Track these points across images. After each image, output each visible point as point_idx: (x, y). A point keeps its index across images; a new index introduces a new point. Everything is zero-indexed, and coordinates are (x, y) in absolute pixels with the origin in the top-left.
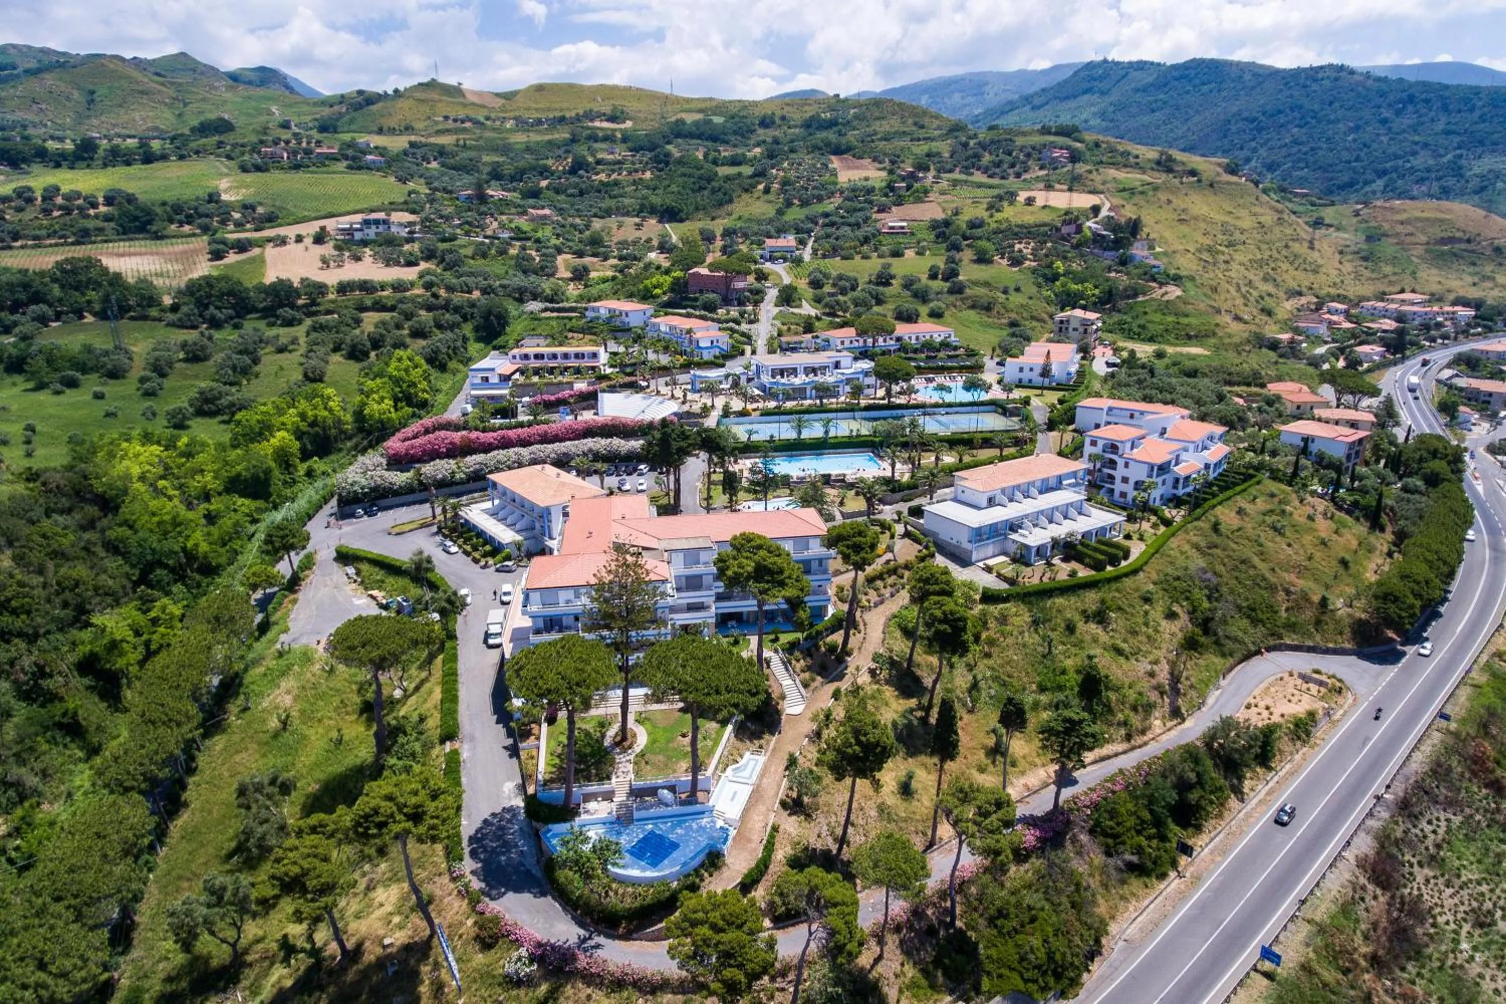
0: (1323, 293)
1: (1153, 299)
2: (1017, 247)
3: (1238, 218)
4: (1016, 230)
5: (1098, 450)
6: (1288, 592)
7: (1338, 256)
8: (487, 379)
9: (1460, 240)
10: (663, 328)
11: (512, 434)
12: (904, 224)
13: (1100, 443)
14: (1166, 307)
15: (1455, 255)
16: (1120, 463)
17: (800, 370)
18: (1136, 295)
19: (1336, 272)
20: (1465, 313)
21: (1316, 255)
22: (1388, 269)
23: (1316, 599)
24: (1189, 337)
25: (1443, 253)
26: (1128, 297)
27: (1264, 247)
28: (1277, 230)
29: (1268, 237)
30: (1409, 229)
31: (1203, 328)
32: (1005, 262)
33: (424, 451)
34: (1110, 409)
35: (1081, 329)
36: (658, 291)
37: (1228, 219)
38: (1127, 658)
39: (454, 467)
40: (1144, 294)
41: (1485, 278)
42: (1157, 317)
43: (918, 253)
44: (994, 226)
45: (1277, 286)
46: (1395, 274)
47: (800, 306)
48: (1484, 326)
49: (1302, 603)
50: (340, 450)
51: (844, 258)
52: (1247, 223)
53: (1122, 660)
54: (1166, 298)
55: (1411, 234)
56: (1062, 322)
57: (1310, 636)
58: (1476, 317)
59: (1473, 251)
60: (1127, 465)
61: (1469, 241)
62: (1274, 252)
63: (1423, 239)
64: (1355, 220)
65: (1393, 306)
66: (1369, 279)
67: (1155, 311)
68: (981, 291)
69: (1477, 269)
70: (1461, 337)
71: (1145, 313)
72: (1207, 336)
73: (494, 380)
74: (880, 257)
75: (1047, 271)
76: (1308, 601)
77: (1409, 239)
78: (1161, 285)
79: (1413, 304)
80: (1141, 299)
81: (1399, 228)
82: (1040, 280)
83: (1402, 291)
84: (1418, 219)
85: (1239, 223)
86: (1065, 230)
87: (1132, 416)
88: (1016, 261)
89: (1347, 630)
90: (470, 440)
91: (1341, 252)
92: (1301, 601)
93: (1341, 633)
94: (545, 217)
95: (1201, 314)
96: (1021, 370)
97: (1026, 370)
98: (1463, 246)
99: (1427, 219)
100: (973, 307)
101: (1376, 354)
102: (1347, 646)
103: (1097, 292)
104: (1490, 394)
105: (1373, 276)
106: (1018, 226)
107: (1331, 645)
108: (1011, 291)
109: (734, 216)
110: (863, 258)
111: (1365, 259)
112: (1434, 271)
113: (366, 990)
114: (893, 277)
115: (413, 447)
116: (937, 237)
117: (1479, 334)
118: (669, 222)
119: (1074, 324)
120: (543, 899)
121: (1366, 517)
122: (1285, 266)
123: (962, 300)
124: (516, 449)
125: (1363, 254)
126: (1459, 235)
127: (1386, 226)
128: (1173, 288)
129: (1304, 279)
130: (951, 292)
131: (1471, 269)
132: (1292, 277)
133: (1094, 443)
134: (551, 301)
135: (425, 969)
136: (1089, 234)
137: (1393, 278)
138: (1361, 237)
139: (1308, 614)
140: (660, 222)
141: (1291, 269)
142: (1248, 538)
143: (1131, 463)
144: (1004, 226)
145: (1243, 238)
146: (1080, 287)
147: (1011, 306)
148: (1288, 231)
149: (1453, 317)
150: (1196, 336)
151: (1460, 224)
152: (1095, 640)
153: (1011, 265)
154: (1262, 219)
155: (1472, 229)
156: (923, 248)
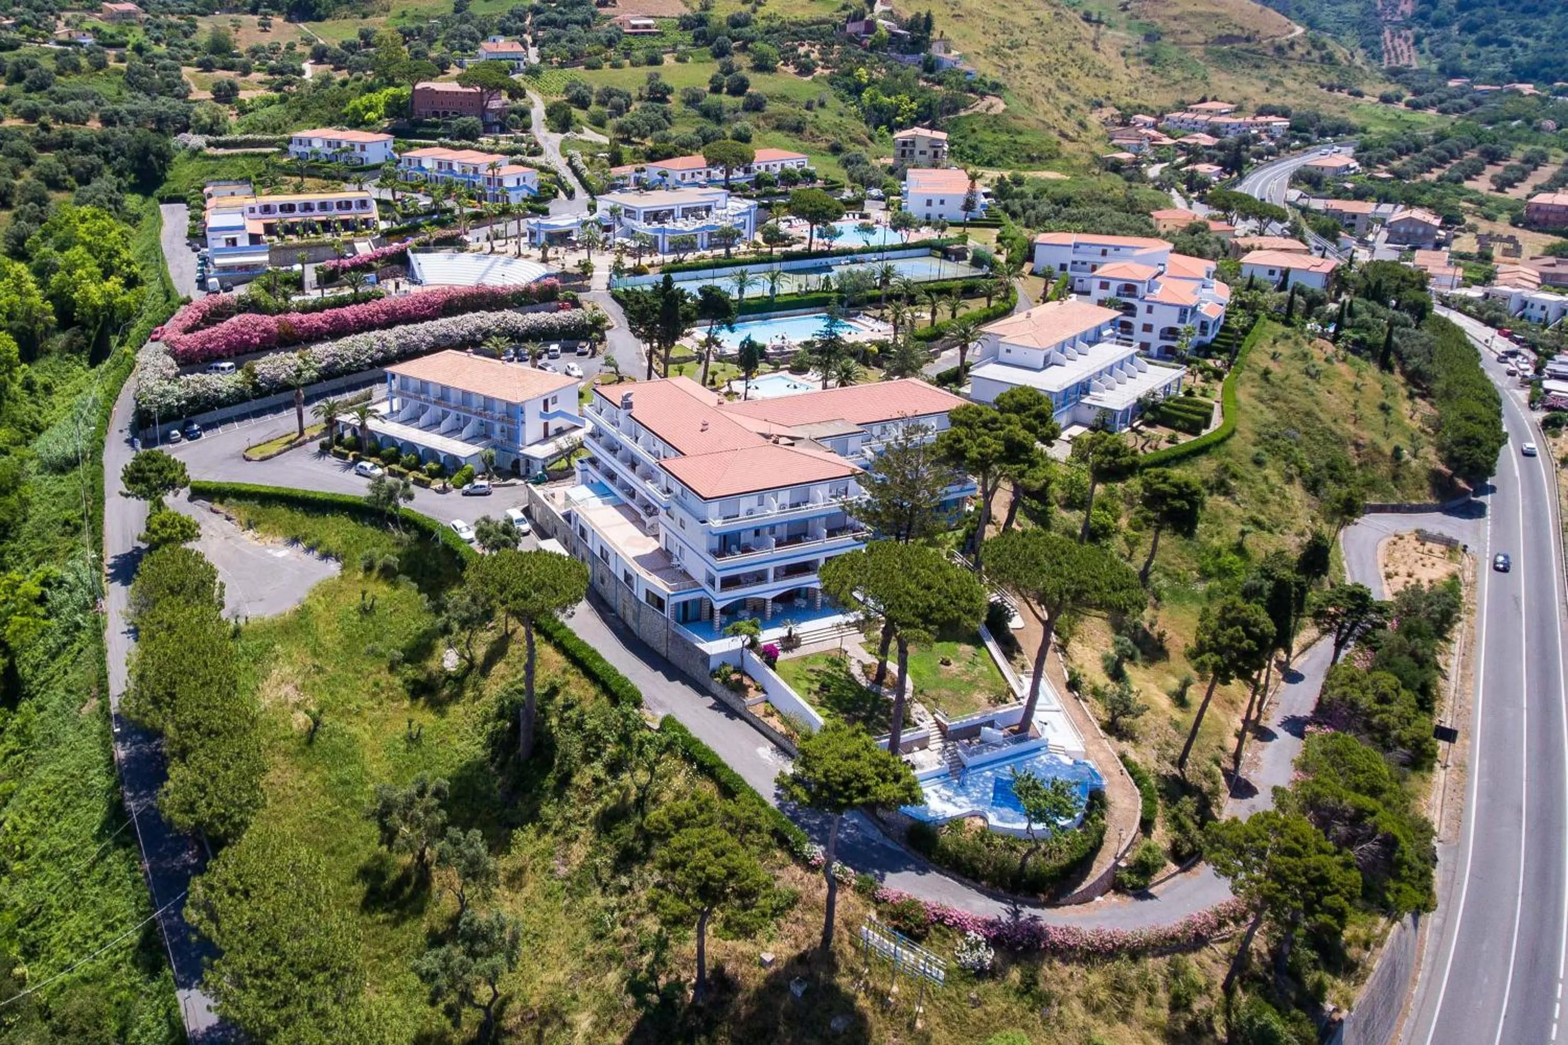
0: (1124, 101)
1: (977, 113)
2: (802, 50)
3: (1014, 13)
4: (794, 29)
5: (1111, 293)
6: (1357, 446)
7: (1122, 59)
8: (234, 242)
9: (1238, 39)
10: (427, 164)
11: (347, 312)
12: (650, 22)
13: (1114, 286)
14: (995, 123)
15: (1236, 56)
16: (1141, 307)
17: (678, 212)
18: (956, 110)
19: (1126, 79)
20: (1280, 123)
21: (1102, 57)
22: (1177, 74)
23: (1388, 450)
24: (1032, 159)
25: (1224, 55)
26: (948, 112)
27: (1048, 48)
28: (1057, 27)
29: (1049, 36)
30: (1184, 26)
31: (1044, 148)
32: (791, 69)
33: (230, 343)
34: (1076, 246)
35: (930, 152)
36: (371, 115)
37: (1002, 14)
38: (1270, 531)
39: (300, 362)
40: (966, 108)
41: (1274, 83)
42: (988, 136)
43: (678, 60)
44: (763, 24)
45: (1074, 95)
46: (1186, 79)
47: (580, 132)
48: (1303, 139)
49: (1375, 456)
50: (48, 352)
51: (589, 67)
52: (1024, 19)
53: (1265, 534)
54: (992, 112)
55: (1188, 32)
56: (905, 144)
57: (1392, 495)
58: (1290, 128)
59: (1254, 52)
60: (1150, 310)
61: (1248, 40)
62: (1060, 55)
63: (1201, 38)
64: (1124, 15)
65: (1203, 118)
66: (1160, 86)
67: (984, 129)
68: (781, 107)
69: (1262, 72)
70: (1283, 152)
71: (974, 131)
72: (1051, 157)
73: (243, 242)
74: (633, 64)
75: (848, 80)
76: (1381, 453)
77: (1185, 38)
78: (983, 95)
79: (1221, 114)
80: (963, 113)
81: (1173, 25)
82: (842, 92)
83: (1204, 100)
84: (1192, 14)
85: (1015, 19)
86: (851, 28)
87: (1104, 253)
88: (805, 69)
89: (1426, 484)
90: (292, 325)
91: (1123, 54)
92: (1370, 456)
93: (1421, 488)
94: (128, 14)
95: (1034, 131)
96: (929, 203)
97: (936, 203)
98: (1244, 45)
99: (1201, 15)
100: (778, 128)
101: (1214, 174)
102: (1431, 501)
103: (914, 106)
104: (1354, 216)
105: (1165, 82)
106: (793, 24)
107: (1414, 502)
108: (815, 107)
109: (394, 12)
110: (615, 66)
111: (1151, 62)
112: (1223, 76)
113: (782, 1019)
114: (670, 91)
115: (210, 340)
116: (696, 38)
117: (1299, 148)
118: (302, 20)
119: (921, 146)
120: (928, 876)
121: (1374, 357)
122: (1075, 72)
123: (764, 118)
124: (377, 333)
125: (1147, 56)
126: (1237, 32)
127: (1159, 23)
128: (995, 100)
129: (1100, 89)
130: (747, 108)
131: (1256, 72)
132: (1088, 87)
133: (1104, 286)
134: (211, 132)
135: (843, 981)
136: (885, 34)
137: (1186, 85)
138: (1139, 37)
139: (1383, 469)
140: (289, 20)
141: (1082, 75)
142: (1297, 388)
143: (1156, 308)
144: (776, 24)
145: (1024, 37)
146: (893, 99)
147: (824, 125)
148: (1068, 29)
149: (1267, 129)
150: (1040, 158)
151: (1236, 19)
152: (1228, 513)
153: (800, 73)
154: (1039, 14)
155: (1250, 26)
156: (685, 53)
